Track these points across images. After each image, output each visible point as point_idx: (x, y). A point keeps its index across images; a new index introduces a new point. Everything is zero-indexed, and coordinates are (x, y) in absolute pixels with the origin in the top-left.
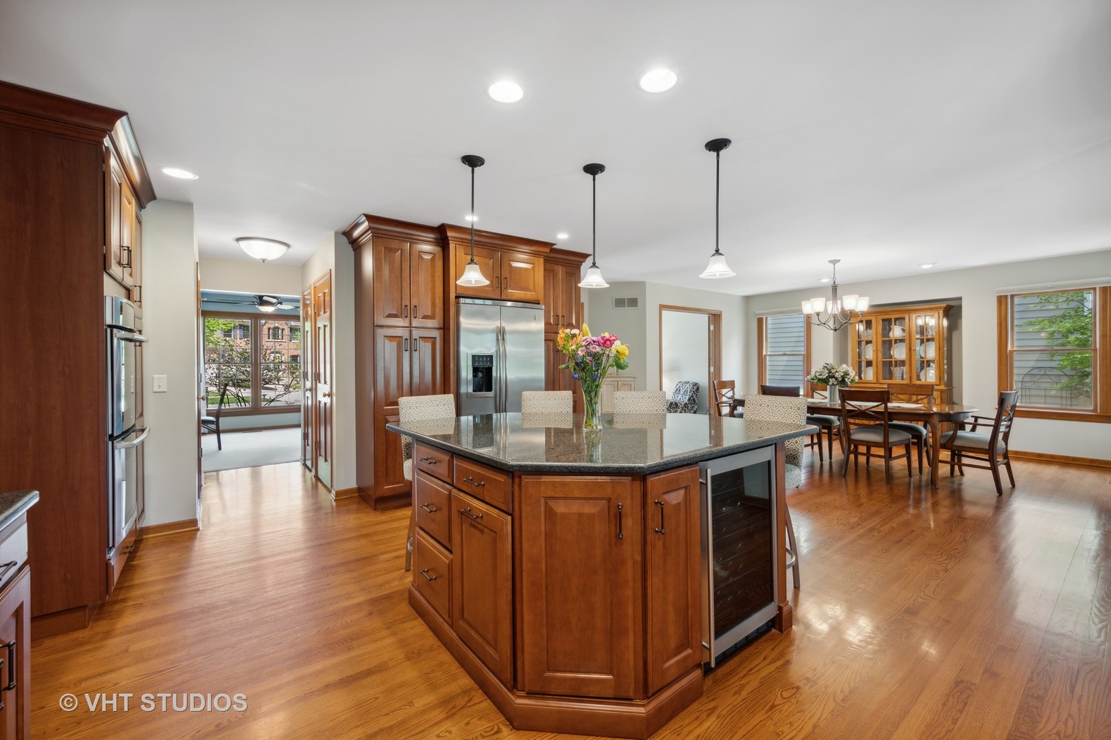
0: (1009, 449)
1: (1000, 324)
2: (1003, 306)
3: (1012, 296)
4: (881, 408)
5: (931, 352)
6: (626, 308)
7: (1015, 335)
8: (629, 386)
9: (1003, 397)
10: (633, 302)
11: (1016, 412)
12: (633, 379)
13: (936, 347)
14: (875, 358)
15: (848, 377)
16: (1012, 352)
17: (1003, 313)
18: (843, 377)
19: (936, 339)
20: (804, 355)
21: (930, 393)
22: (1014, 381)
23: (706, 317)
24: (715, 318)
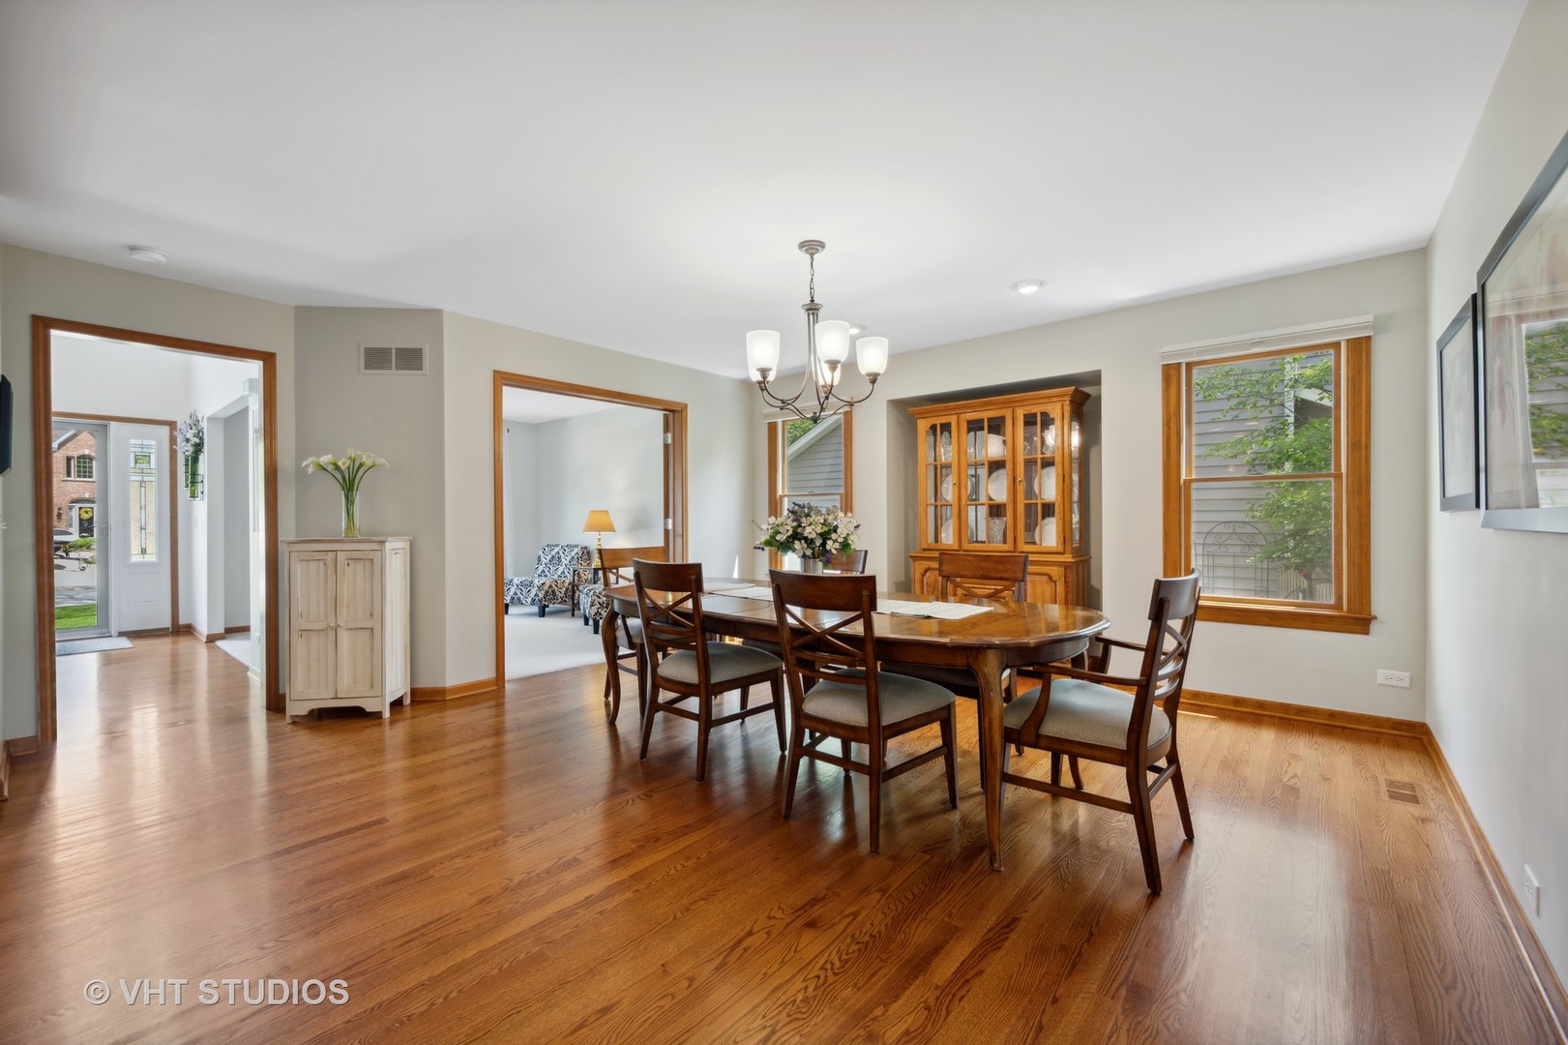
0: (1184, 687)
1: (1167, 424)
2: (1173, 387)
3: (1189, 366)
4: (857, 628)
5: (1049, 487)
6: (394, 371)
7: (1194, 438)
8: (368, 563)
9: (1162, 595)
10: (411, 359)
11: (1199, 613)
12: (376, 546)
13: (1057, 475)
14: (956, 499)
15: (834, 536)
16: (1188, 482)
17: (1173, 402)
18: (825, 536)
19: (1058, 460)
20: (841, 495)
21: (1019, 575)
22: (1192, 542)
23: (659, 415)
24: (674, 416)
